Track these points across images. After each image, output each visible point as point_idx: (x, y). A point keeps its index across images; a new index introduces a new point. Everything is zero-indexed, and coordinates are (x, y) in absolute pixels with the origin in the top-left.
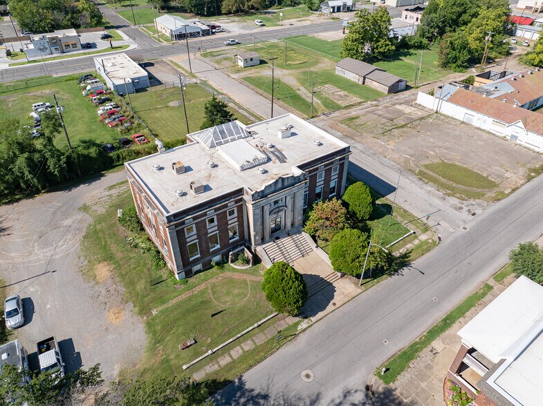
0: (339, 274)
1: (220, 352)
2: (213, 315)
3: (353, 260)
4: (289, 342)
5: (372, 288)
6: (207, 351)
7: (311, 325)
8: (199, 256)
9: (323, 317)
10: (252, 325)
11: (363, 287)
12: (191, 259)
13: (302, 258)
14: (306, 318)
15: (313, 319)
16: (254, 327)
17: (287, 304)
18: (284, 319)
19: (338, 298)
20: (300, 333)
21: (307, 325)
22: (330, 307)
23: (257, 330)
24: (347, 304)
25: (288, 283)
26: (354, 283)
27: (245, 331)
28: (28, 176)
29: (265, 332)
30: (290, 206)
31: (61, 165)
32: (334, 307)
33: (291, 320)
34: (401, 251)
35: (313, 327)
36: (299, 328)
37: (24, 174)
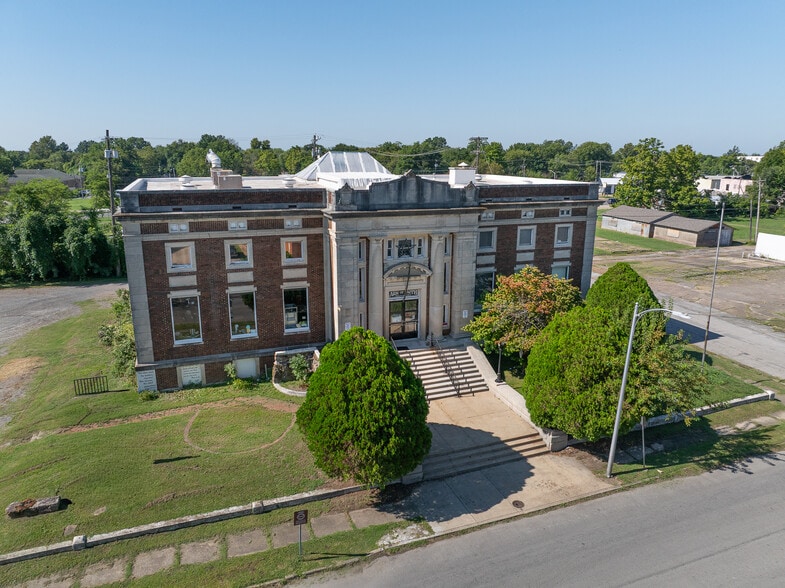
0: (548, 439)
1: (109, 549)
2: (157, 462)
3: (586, 384)
4: (334, 573)
5: (647, 487)
6: (70, 537)
7: (426, 542)
8: (200, 340)
9: (473, 529)
10: (245, 501)
11: (619, 482)
12: (177, 343)
13: (455, 400)
14: (418, 520)
15: (438, 528)
16: (247, 507)
17: (348, 437)
18: (350, 510)
19: (532, 493)
20: (380, 554)
21: (412, 539)
22: (503, 509)
23: (251, 520)
24: (560, 511)
25: (364, 373)
26: (589, 468)
27: (215, 513)
28: (24, 244)
29: (275, 530)
30: (438, 269)
31: (83, 240)
32: (517, 512)
33: (367, 518)
34: (740, 426)
35: (430, 548)
36: (385, 541)
37: (20, 241)
